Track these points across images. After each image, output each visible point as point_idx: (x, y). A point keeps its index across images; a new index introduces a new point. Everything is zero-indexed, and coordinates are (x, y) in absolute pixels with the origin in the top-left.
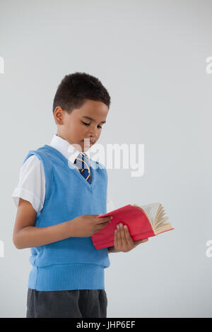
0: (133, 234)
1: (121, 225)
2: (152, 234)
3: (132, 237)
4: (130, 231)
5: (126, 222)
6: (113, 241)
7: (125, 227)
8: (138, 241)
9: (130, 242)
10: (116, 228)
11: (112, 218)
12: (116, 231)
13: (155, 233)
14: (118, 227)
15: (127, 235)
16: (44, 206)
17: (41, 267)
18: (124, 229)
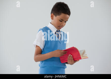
0: (74, 58)
1: (70, 55)
2: (80, 58)
3: (74, 59)
4: (73, 57)
5: (72, 54)
6: (67, 60)
7: (72, 55)
8: (76, 61)
9: (73, 61)
10: (68, 56)
11: (67, 52)
12: (68, 57)
13: (82, 58)
14: (69, 55)
15: (72, 58)
16: (44, 47)
17: (42, 67)
18: (71, 56)
